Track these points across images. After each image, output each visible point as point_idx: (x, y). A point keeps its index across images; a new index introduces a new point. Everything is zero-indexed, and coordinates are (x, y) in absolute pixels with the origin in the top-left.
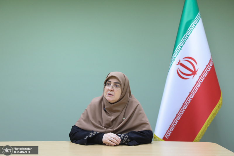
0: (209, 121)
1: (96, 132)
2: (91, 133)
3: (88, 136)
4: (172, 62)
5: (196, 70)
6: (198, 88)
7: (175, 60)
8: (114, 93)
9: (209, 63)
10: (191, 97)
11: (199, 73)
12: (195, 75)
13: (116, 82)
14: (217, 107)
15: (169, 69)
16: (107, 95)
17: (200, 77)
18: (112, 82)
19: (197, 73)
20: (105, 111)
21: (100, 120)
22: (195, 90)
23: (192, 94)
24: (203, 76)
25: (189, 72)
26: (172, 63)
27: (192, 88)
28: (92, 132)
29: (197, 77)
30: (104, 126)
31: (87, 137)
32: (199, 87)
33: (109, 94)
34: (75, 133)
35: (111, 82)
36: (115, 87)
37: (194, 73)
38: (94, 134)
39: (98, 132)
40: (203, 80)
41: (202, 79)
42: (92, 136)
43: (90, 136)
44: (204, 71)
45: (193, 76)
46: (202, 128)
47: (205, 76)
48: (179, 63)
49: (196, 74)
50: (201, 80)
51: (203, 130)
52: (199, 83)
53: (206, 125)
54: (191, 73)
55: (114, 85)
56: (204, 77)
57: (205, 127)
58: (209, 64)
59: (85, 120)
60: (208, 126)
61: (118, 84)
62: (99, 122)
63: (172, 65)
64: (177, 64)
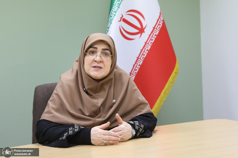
0: (165, 92)
1: (79, 127)
2: (71, 128)
3: (67, 134)
4: (112, 18)
5: (144, 27)
6: (147, 50)
7: (116, 15)
8: (104, 65)
9: (160, 16)
10: (139, 64)
11: (148, 31)
12: (143, 34)
13: (105, 48)
14: (175, 73)
15: (108, 28)
16: (92, 69)
17: (150, 35)
18: (98, 49)
19: (145, 30)
20: (87, 93)
21: (81, 107)
22: (144, 53)
23: (140, 59)
24: (153, 34)
25: (135, 31)
26: (112, 20)
27: (140, 51)
28: (73, 125)
29: (145, 36)
30: (87, 114)
31: (65, 135)
32: (149, 49)
33: (94, 67)
34: (45, 131)
35: (96, 48)
36: (104, 56)
37: (141, 30)
38: (76, 130)
39: (81, 127)
40: (154, 39)
41: (152, 38)
42: (74, 133)
43: (71, 132)
44: (154, 28)
45: (140, 35)
46: (156, 103)
47: (157, 34)
48: (122, 19)
49: (144, 32)
50: (151, 40)
51: (157, 106)
52: (149, 44)
53: (161, 99)
54: (137, 31)
55: (102, 53)
56: (155, 35)
57: (161, 102)
58: (159, 18)
59: (57, 110)
60: (165, 99)
61: (108, 52)
62: (80, 110)
63: (112, 22)
64: (119, 20)
